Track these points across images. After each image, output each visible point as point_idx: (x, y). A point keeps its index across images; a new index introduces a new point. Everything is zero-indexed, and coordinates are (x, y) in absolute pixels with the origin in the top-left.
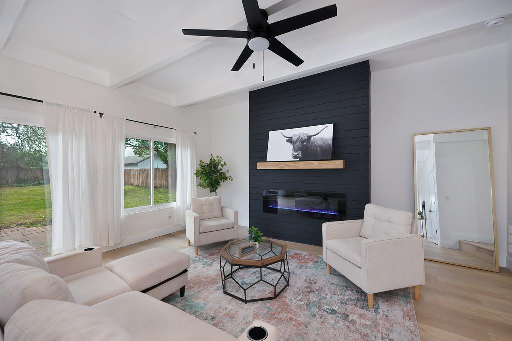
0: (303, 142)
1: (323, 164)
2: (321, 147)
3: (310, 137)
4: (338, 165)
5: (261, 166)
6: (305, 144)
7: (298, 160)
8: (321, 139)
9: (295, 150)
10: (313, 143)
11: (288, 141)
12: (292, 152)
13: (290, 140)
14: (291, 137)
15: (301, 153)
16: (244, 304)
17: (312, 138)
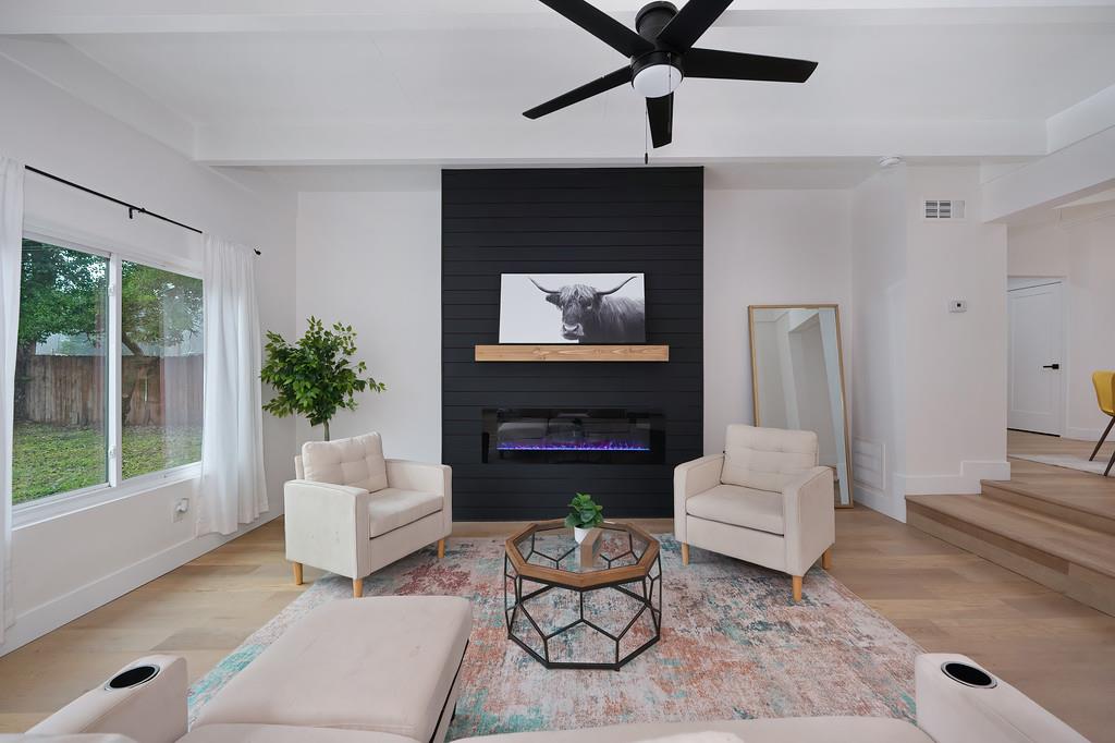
0: (584, 303)
1: (631, 351)
2: (623, 317)
3: (599, 296)
4: (659, 353)
5: (484, 353)
6: (589, 308)
7: (577, 341)
8: (623, 301)
9: (566, 319)
10: (605, 307)
11: (548, 299)
12: (561, 323)
13: (554, 298)
14: (556, 290)
15: (581, 327)
16: (614, 673)
17: (604, 298)
